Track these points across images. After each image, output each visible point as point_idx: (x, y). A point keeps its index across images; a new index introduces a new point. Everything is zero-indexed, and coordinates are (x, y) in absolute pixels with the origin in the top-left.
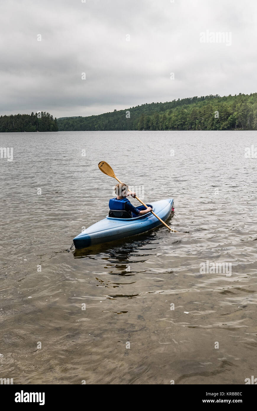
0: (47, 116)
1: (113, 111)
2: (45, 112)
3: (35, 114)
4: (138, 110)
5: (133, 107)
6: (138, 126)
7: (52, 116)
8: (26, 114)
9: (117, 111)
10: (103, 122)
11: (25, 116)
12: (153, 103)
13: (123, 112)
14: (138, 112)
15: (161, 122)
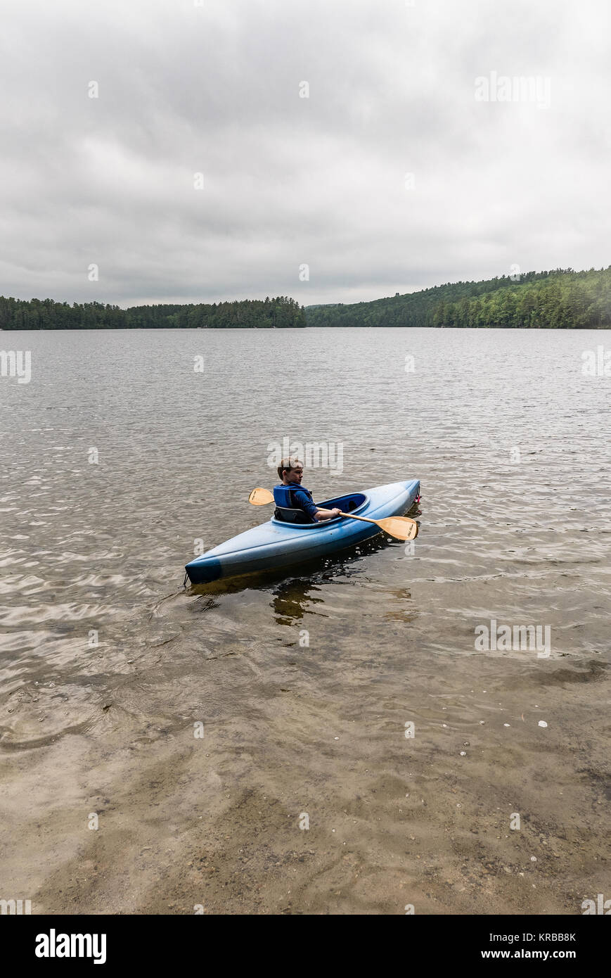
0: (289, 303)
2: (287, 297)
3: (271, 300)
6: (434, 319)
7: (297, 303)
8: (258, 300)
10: (376, 312)
11: (257, 303)
14: (434, 297)
15: (472, 314)
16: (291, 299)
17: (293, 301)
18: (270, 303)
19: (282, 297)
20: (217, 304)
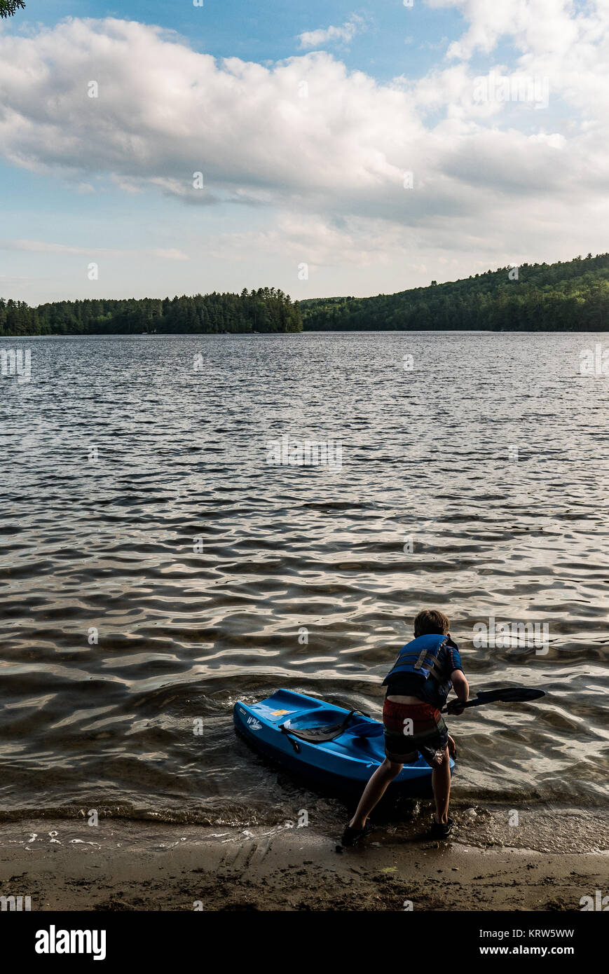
0: (277, 297)
1: (429, 284)
2: (273, 288)
3: (249, 292)
4: (489, 282)
5: (477, 275)
6: (490, 319)
7: (288, 296)
8: (231, 293)
9: (438, 283)
10: (404, 309)
11: (229, 297)
12: (526, 265)
13: (453, 286)
14: (489, 287)
15: (546, 312)
16: (279, 290)
17: (283, 294)
18: (250, 297)
19: (266, 289)
20: (171, 299)
